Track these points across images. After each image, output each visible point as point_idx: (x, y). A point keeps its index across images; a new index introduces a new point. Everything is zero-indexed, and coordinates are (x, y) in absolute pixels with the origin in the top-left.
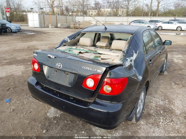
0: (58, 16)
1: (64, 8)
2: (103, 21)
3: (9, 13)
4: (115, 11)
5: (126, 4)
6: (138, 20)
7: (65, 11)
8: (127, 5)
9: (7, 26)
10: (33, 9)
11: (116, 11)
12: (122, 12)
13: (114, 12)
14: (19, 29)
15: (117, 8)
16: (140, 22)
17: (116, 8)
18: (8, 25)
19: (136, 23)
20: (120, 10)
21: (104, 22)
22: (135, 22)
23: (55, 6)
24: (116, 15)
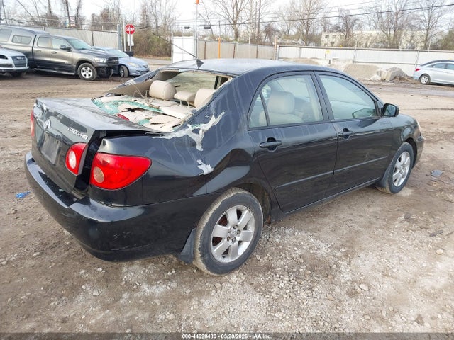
0: (237, 46)
1: (262, 28)
2: (349, 60)
3: (132, 35)
4: (392, 35)
5: (422, 18)
6: (442, 61)
7: (263, 34)
8: (425, 21)
9: (121, 62)
10: (189, 28)
11: (395, 35)
12: (409, 38)
13: (389, 38)
14: (145, 69)
15: (399, 29)
16: (446, 66)
17: (395, 28)
18: (125, 60)
19: (434, 68)
20: (405, 35)
21: (351, 62)
22: (432, 66)
23: (240, 22)
24: (393, 45)
